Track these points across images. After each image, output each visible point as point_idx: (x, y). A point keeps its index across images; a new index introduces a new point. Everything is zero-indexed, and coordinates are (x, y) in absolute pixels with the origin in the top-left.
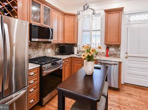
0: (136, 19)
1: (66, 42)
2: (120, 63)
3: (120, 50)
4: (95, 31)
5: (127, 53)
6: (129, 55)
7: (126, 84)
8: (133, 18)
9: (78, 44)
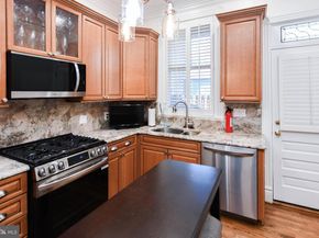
0: (300, 35)
1: (127, 97)
2: (260, 151)
3: (260, 116)
4: (197, 68)
5: (278, 123)
6: (283, 127)
7: (278, 204)
8: (291, 33)
9: (159, 101)
